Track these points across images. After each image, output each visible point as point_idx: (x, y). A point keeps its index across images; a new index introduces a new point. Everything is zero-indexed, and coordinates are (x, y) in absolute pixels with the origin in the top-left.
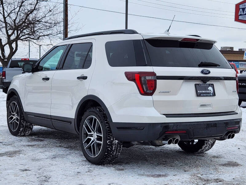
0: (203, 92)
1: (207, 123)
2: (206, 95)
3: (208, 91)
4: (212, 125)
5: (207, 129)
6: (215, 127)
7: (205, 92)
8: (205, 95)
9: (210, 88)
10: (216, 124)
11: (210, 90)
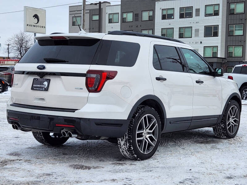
0: (38, 86)
1: (31, 115)
2: (39, 89)
3: (42, 86)
4: (36, 117)
5: (30, 120)
6: (38, 120)
7: (40, 86)
8: (37, 89)
9: (46, 83)
10: (39, 117)
11: (45, 85)
